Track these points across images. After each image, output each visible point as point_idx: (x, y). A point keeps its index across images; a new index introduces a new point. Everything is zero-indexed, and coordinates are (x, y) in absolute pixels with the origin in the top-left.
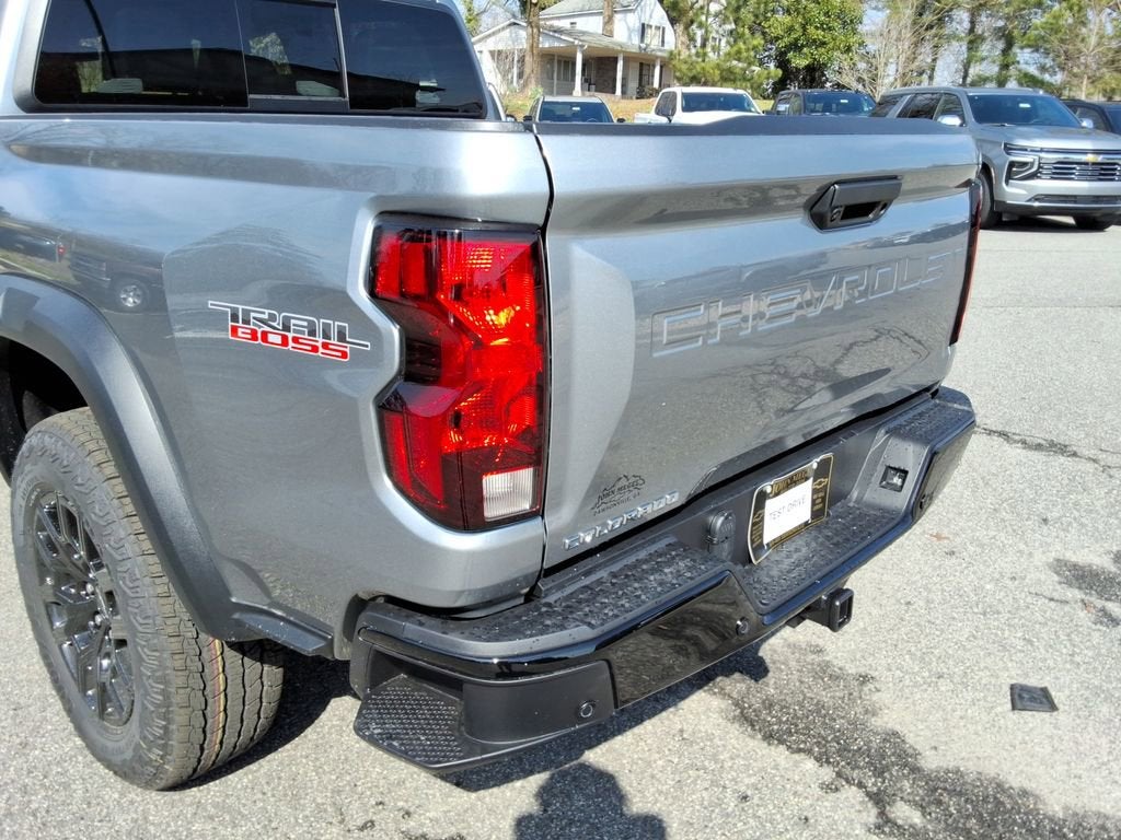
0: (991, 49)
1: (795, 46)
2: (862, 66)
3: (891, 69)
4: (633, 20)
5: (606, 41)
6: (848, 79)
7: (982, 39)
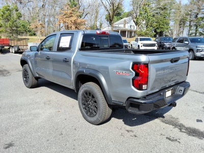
0: (194, 28)
1: (158, 28)
2: (170, 31)
3: (175, 32)
4: (129, 25)
5: (124, 28)
6: (167, 34)
7: (192, 26)
